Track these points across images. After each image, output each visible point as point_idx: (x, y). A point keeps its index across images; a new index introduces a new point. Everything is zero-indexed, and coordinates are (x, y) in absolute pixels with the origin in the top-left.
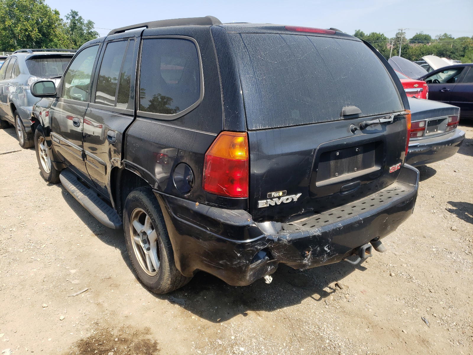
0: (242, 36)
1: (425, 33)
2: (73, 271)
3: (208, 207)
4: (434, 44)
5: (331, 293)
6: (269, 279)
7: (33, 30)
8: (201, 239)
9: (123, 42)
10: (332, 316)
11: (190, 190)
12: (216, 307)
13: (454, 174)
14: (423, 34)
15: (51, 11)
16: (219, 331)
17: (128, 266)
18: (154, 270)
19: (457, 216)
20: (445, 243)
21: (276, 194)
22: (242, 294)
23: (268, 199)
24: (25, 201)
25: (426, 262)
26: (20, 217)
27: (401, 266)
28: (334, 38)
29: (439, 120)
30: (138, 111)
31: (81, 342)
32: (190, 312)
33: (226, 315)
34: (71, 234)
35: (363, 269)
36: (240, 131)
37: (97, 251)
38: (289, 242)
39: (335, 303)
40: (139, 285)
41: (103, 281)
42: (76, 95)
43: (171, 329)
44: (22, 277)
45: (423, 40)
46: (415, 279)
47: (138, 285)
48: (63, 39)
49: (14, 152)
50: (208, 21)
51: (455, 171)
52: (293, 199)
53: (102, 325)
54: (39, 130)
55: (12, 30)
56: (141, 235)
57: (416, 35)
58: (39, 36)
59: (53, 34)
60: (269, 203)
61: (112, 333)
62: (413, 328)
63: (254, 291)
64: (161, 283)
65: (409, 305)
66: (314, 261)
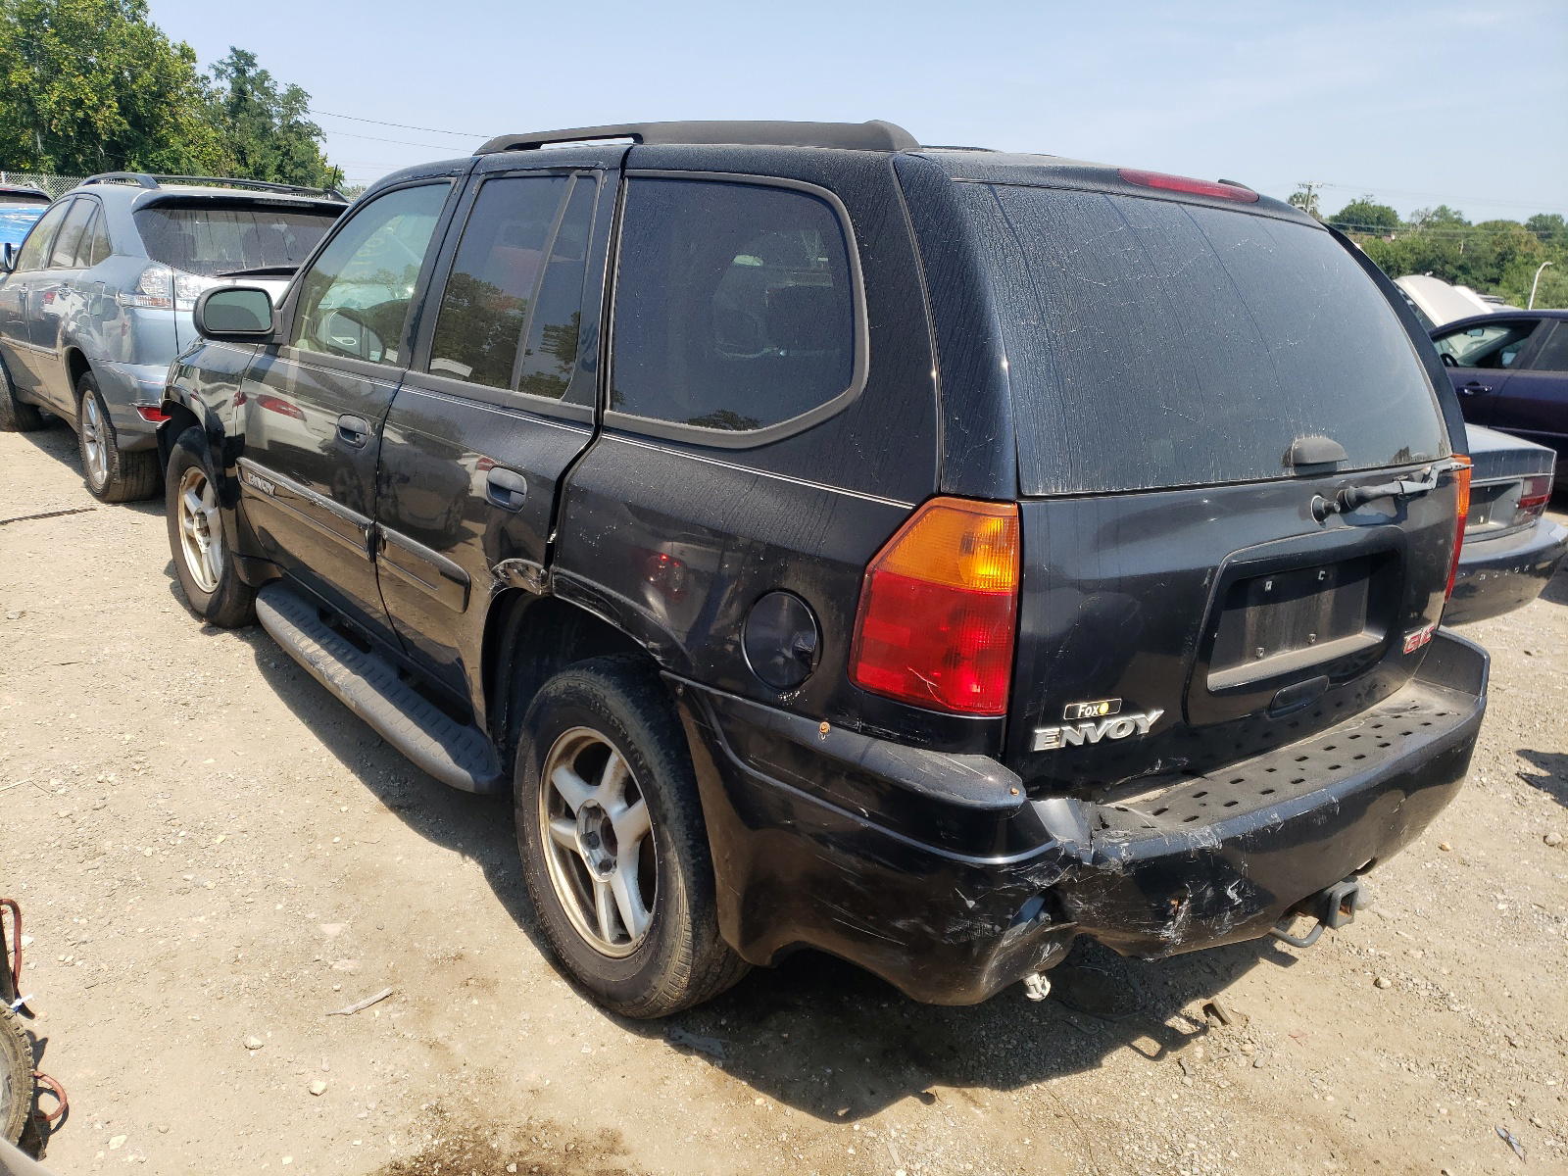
0: (998, 194)
1: (1379, 200)
2: (332, 929)
3: (864, 740)
4: (1405, 238)
5: (1195, 1035)
6: (1038, 987)
7: (103, 104)
8: (834, 843)
9: (549, 180)
10: (1209, 1113)
11: (802, 682)
12: (829, 1071)
13: (1526, 660)
14: (1372, 204)
15: (170, 46)
16: (851, 1151)
17: (515, 918)
18: (624, 937)
19: (1554, 800)
20: (1532, 886)
21: (1090, 708)
22: (909, 1027)
23: (1065, 723)
24: (136, 683)
25: (1483, 945)
26: (128, 737)
27: (1404, 957)
28: (1254, 214)
29: (1494, 488)
30: (607, 411)
31: (395, 1171)
32: (744, 1083)
33: (866, 1098)
34: (307, 802)
35: (1286, 960)
36: (999, 497)
37: (404, 863)
38: (1126, 866)
39: (1214, 1071)
40: (560, 986)
41: (437, 965)
42: (340, 340)
43: (690, 1139)
44: (161, 942)
45: (1372, 223)
46: (1456, 1001)
47: (556, 984)
48: (200, 142)
49: (68, 513)
50: (878, 136)
51: (1527, 653)
52: (1137, 728)
53: (459, 1116)
54: (189, 446)
55: (30, 102)
56: (581, 820)
57: (1350, 207)
58: (120, 125)
59: (168, 122)
60: (1066, 737)
61: (495, 1146)
62: (1474, 1164)
63: (947, 1021)
64: (654, 983)
65: (1453, 1088)
66: (1193, 933)
